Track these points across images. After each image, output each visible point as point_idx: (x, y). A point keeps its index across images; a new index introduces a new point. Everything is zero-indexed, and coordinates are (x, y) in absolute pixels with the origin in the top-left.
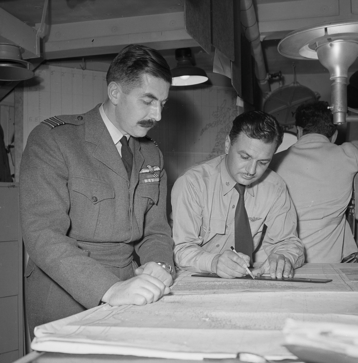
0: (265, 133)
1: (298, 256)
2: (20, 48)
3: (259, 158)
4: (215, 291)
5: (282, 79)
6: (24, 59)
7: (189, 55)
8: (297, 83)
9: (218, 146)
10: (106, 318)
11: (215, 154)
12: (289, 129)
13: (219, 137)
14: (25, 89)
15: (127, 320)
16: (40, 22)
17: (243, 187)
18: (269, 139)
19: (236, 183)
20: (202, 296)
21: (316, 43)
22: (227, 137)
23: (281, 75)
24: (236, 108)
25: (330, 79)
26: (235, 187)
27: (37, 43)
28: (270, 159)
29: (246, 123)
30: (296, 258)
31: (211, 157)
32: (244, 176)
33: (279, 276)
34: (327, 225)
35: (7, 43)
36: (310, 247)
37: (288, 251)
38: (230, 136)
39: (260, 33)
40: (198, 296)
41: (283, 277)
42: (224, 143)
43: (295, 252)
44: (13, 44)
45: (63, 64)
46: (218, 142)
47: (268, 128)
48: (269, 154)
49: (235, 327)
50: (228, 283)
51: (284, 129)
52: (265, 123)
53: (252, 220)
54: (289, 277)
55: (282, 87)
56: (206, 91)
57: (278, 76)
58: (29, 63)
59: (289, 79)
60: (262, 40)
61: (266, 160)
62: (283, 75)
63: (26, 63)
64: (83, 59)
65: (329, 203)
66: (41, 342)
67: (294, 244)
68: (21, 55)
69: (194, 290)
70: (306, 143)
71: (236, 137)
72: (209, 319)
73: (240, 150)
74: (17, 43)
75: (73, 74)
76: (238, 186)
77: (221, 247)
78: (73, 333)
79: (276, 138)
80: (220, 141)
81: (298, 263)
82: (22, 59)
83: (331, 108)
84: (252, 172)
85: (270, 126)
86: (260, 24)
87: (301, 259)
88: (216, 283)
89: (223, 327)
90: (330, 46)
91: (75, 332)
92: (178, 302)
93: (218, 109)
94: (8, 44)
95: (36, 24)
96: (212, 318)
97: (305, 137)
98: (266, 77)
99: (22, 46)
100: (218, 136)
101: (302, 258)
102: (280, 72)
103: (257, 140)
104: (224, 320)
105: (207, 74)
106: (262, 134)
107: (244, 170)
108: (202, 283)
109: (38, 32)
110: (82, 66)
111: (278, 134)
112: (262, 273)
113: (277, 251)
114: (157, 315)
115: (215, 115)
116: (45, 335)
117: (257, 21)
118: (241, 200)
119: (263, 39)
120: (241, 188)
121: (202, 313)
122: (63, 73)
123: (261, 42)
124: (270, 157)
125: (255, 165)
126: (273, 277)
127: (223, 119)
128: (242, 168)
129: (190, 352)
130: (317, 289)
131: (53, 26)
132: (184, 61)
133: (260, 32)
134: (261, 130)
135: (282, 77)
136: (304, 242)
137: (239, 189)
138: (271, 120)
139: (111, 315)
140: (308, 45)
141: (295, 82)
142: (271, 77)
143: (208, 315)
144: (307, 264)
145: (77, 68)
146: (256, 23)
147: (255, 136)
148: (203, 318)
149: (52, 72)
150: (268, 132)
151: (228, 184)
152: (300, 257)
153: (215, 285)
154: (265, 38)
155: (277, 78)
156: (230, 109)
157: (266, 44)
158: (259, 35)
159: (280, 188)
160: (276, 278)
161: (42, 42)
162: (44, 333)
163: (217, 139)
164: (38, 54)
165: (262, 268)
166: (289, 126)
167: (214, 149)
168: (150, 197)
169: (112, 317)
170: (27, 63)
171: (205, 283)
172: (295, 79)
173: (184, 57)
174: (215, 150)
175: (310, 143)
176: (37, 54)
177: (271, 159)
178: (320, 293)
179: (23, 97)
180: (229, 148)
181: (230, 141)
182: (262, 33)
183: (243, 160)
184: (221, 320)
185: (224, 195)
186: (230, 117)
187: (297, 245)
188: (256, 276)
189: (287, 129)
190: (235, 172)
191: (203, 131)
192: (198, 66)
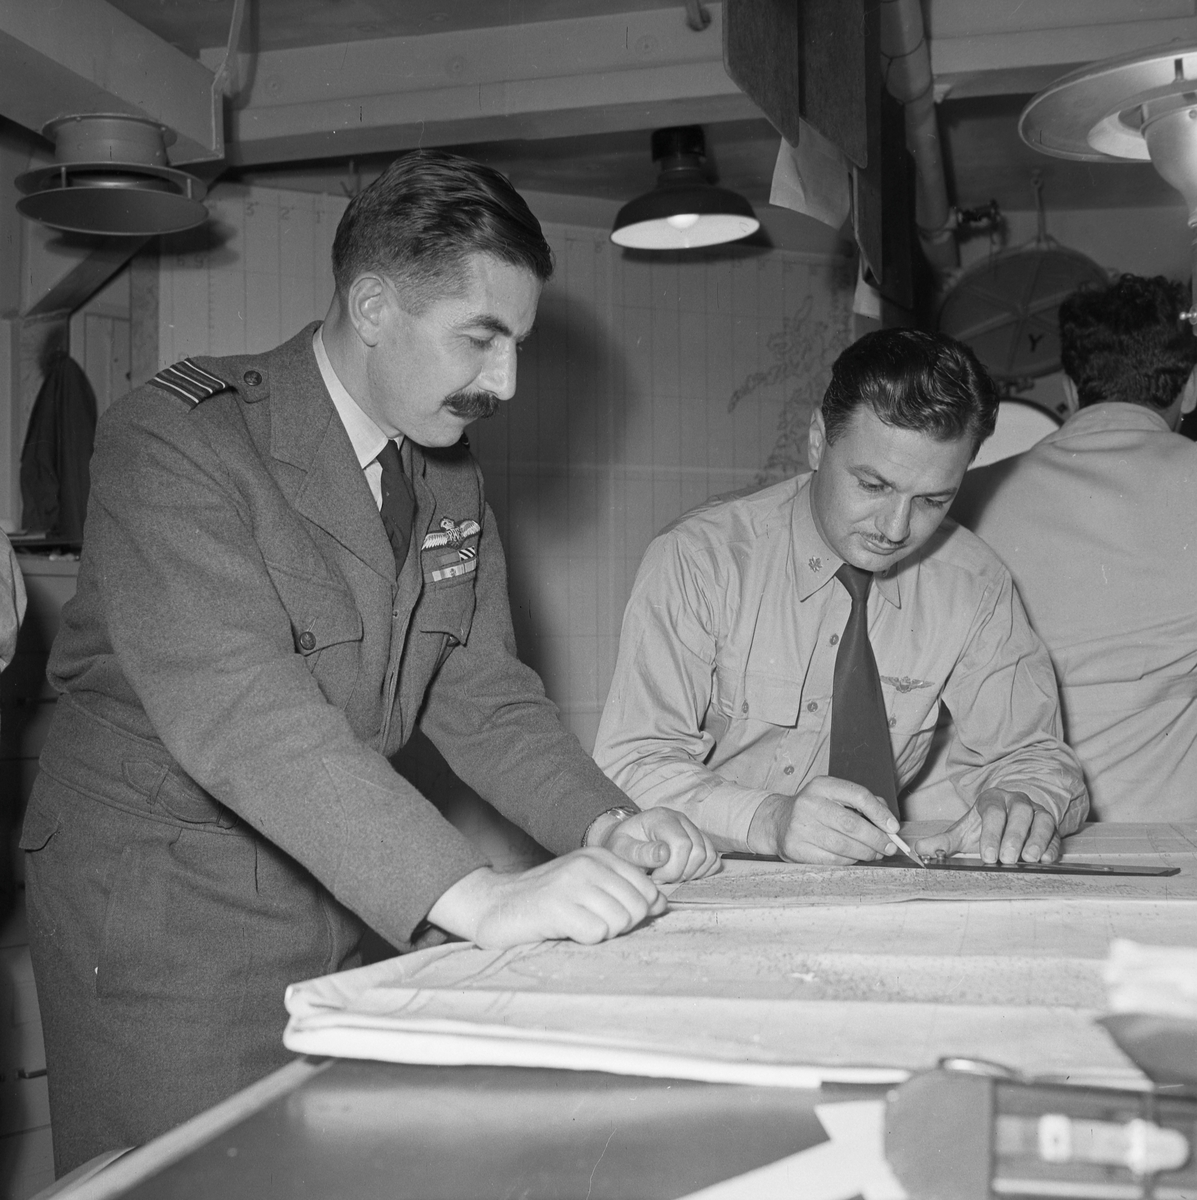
0: (937, 409)
1: (1068, 796)
2: (163, 129)
3: (920, 489)
4: (814, 899)
5: (999, 228)
6: (174, 164)
7: (696, 150)
8: (1049, 238)
9: (784, 446)
10: (489, 971)
11: (777, 472)
12: (1019, 391)
13: (789, 416)
14: (164, 261)
15: (555, 976)
16: (225, 44)
17: (865, 577)
18: (949, 426)
19: (842, 562)
20: (776, 912)
21: (1140, 107)
22: (815, 416)
23: (997, 213)
24: (846, 323)
25: (1190, 223)
26: (840, 575)
27: (213, 111)
28: (955, 489)
29: (874, 376)
30: (1064, 804)
31: (762, 483)
32: (870, 544)
33: (1009, 858)
34: (1157, 698)
35: (124, 112)
36: (1101, 772)
37: (1036, 783)
38: (824, 411)
39: (935, 77)
40: (763, 914)
41: (1020, 859)
42: (806, 437)
43: (1061, 785)
44: (140, 117)
45: (283, 181)
46: (785, 436)
47: (946, 390)
48: (951, 473)
49: (900, 997)
50: (852, 875)
51: (1003, 391)
52: (937, 371)
53: (901, 686)
54: (1040, 861)
55: (999, 253)
56: (749, 265)
57: (988, 215)
58: (194, 177)
59: (1023, 227)
60: (938, 97)
61: (940, 494)
62: (1003, 213)
63: (182, 176)
64: (351, 165)
65: (1162, 629)
66: (313, 1029)
67: (1053, 758)
68: (165, 151)
69: (746, 896)
70: (1093, 433)
71: (843, 419)
72: (815, 977)
73: (859, 462)
74: (154, 114)
75: (318, 213)
76: (850, 573)
77: (799, 772)
78: (401, 1009)
79: (974, 421)
80: (791, 432)
81: (1070, 820)
82: (167, 164)
83: (1192, 318)
84: (894, 534)
85: (953, 382)
86: (935, 44)
87: (1080, 808)
88: (813, 875)
89: (865, 997)
90: (1191, 117)
91: (407, 1005)
92: (703, 931)
93: (785, 326)
94: (125, 115)
95: (203, 52)
96: (823, 972)
97: (1089, 412)
98: (947, 219)
99: (169, 120)
100: (785, 413)
101: (1082, 802)
102: (994, 204)
103: (913, 432)
104: (863, 979)
105: (756, 210)
106: (927, 411)
107: (869, 526)
108: (766, 877)
109: (217, 76)
110: (349, 189)
111: (981, 409)
112: (951, 850)
113: (1001, 782)
114: (648, 963)
115: (776, 345)
116: (318, 1011)
117: (927, 36)
118: (858, 618)
119: (942, 96)
120: (857, 580)
121: (787, 957)
122: (284, 211)
123: (936, 105)
124: (954, 482)
125: (906, 512)
126: (990, 860)
127: (803, 358)
128: (864, 519)
129: (780, 1063)
130: (1145, 894)
131: (265, 57)
132: (680, 169)
133: (936, 71)
134: (924, 399)
135: (998, 218)
136: (1083, 753)
137: (853, 581)
138: (957, 362)
139: (501, 962)
140: (1118, 113)
141: (1043, 236)
142: (964, 220)
143: (809, 963)
144: (1097, 824)
145: (330, 194)
146: (924, 44)
147: (904, 419)
148: (793, 972)
149: (249, 208)
150: (947, 404)
151: (815, 565)
152: (1076, 799)
153: (810, 882)
154: (947, 93)
155: (984, 222)
156: (826, 327)
157: (949, 113)
158: (932, 82)
159: (991, 585)
160: (999, 862)
161: (230, 108)
162: (314, 1005)
163: (783, 425)
164: (216, 150)
165: (954, 833)
166: (1020, 381)
167: (772, 457)
168: (447, 630)
169: (505, 968)
170: (185, 178)
171: (778, 877)
172: (1042, 225)
173: (679, 155)
174: (775, 461)
175: (1102, 432)
176: (214, 147)
177: (958, 488)
178: (1156, 906)
179: (157, 288)
180: (821, 449)
181: (823, 429)
182: (939, 76)
183: (865, 493)
184: (851, 979)
185: (802, 601)
186: (824, 351)
187: (1062, 764)
188: (931, 859)
189: (1013, 390)
190: (841, 531)
191: (738, 398)
192: (725, 184)
